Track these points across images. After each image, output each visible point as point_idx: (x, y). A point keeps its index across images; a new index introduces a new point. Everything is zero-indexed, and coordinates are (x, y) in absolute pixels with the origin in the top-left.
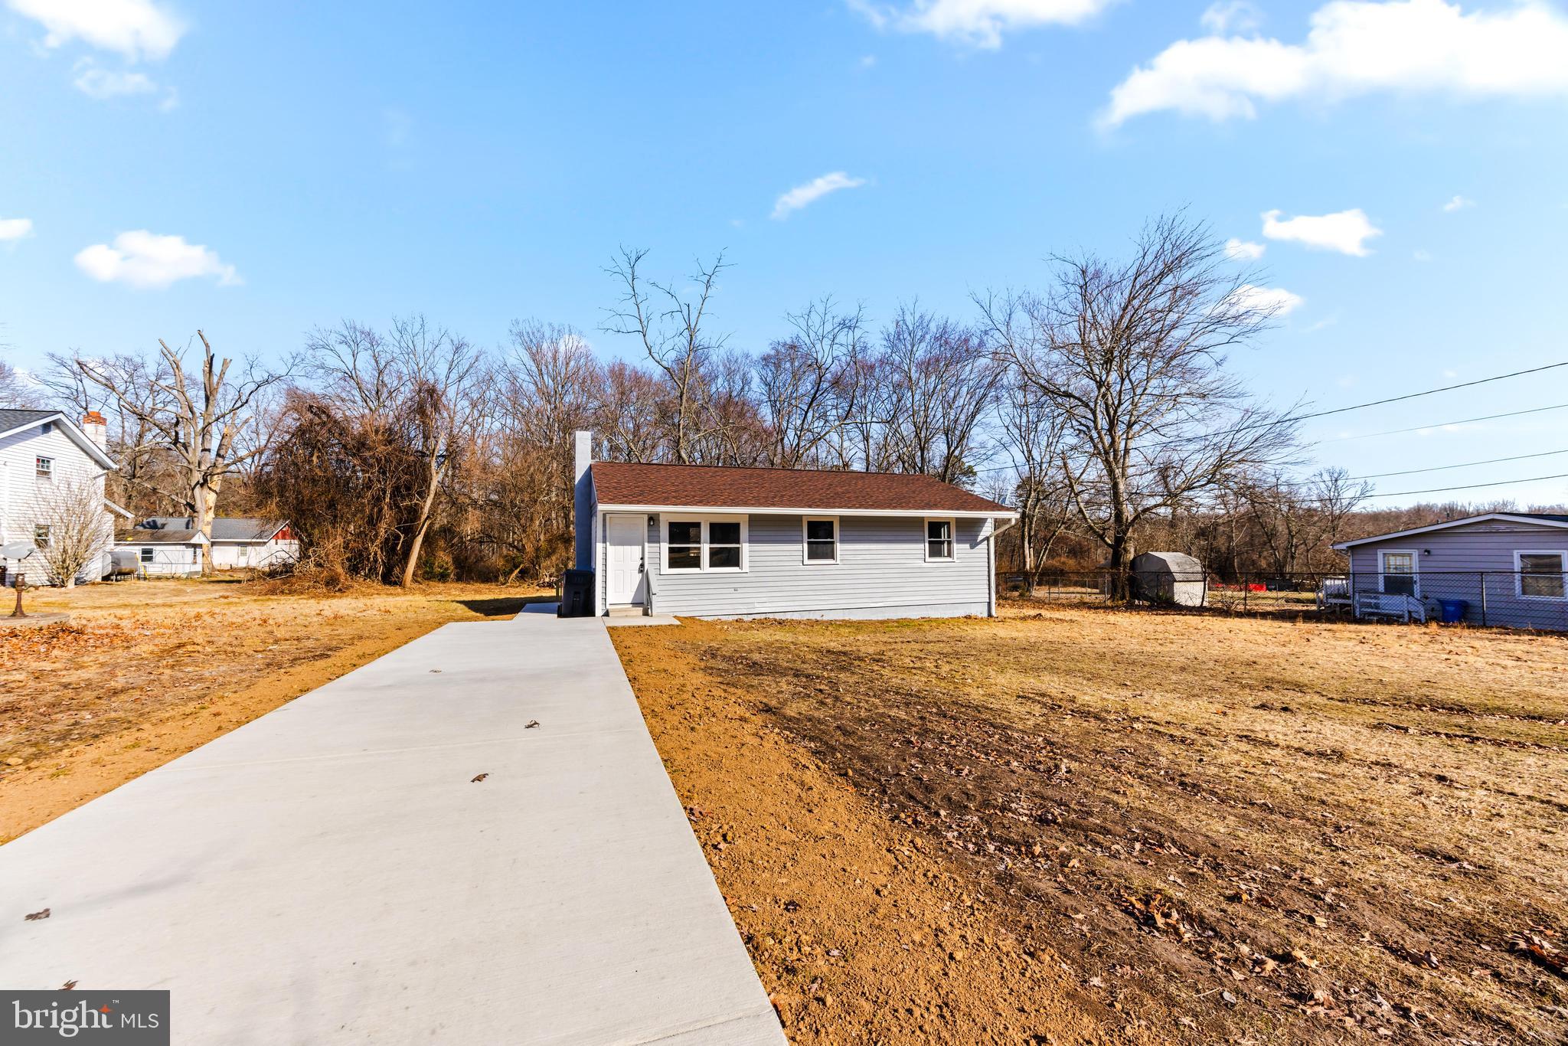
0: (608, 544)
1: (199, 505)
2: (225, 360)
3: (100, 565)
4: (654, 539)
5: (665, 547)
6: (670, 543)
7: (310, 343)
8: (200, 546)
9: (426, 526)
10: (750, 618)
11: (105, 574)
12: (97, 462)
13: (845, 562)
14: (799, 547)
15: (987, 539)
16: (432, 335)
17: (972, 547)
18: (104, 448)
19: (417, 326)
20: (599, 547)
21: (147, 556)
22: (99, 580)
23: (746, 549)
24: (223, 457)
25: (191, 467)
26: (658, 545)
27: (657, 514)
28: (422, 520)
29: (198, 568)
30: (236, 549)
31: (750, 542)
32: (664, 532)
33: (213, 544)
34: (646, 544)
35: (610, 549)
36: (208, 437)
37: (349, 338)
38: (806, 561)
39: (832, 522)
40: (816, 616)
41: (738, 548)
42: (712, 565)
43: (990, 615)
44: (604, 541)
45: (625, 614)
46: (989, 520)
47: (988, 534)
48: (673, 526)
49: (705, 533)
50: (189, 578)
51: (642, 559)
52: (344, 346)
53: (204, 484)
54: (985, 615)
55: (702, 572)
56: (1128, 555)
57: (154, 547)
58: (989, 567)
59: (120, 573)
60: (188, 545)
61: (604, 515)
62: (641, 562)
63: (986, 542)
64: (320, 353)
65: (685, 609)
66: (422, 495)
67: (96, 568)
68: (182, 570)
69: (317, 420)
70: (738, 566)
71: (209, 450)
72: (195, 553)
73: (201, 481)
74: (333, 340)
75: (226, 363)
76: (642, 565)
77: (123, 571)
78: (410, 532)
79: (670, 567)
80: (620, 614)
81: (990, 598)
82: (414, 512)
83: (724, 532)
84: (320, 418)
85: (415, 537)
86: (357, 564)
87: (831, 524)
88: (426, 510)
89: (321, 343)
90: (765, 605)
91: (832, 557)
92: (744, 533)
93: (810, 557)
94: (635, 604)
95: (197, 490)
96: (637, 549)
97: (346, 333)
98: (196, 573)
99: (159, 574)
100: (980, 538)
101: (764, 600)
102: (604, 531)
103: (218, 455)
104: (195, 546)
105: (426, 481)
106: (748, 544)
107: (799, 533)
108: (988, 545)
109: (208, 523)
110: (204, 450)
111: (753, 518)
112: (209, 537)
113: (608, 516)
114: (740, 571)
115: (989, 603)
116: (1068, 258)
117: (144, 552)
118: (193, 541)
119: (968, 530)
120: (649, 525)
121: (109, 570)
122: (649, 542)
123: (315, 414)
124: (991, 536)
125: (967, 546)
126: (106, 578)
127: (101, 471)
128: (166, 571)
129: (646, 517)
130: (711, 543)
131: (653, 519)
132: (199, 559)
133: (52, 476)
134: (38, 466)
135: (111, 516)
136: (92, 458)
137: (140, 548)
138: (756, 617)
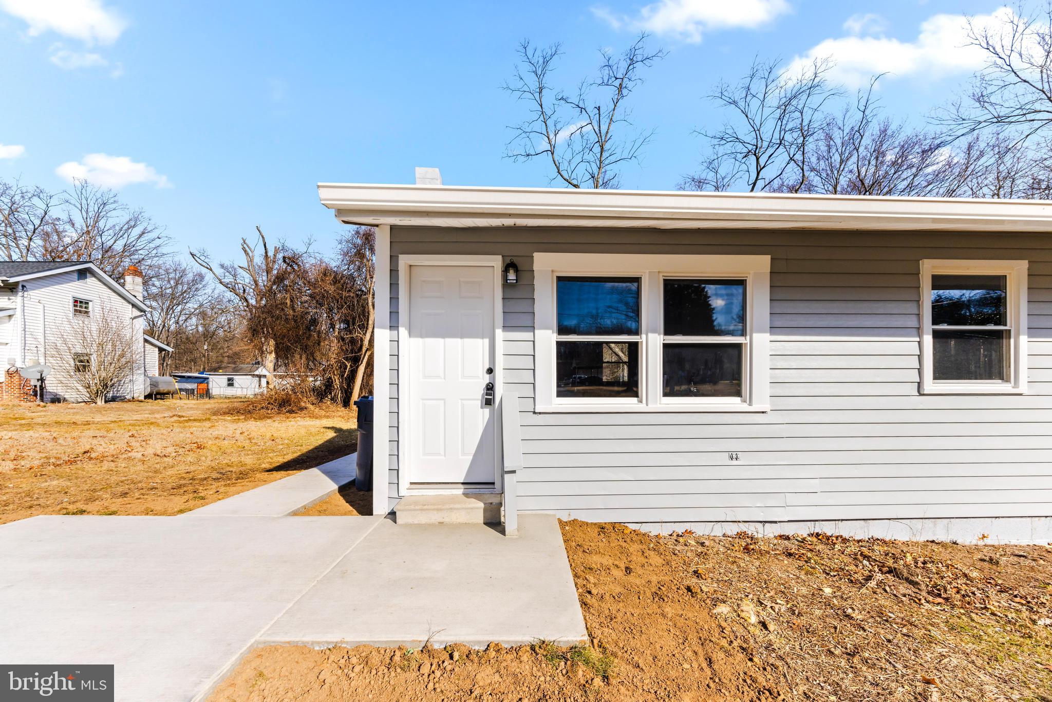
0: (403, 331)
2: (276, 247)
3: (142, 387)
4: (519, 320)
5: (549, 341)
6: (559, 332)
8: (265, 376)
9: (366, 357)
10: (773, 532)
11: (146, 394)
12: (133, 306)
13: (1038, 388)
14: (908, 345)
20: (382, 338)
22: (142, 398)
23: (761, 348)
26: (528, 335)
27: (528, 255)
28: (364, 351)
31: (773, 329)
32: (545, 302)
34: (500, 334)
35: (410, 346)
38: (930, 385)
39: (1003, 279)
41: (738, 347)
42: (670, 390)
44: (394, 326)
48: (569, 286)
49: (652, 306)
51: (490, 371)
55: (642, 407)
57: (234, 377)
59: (159, 394)
60: (253, 375)
61: (394, 259)
62: (487, 379)
65: (598, 502)
66: (364, 328)
69: (289, 269)
70: (738, 393)
72: (260, 381)
76: (490, 388)
77: (162, 391)
78: (357, 362)
79: (560, 394)
82: (357, 345)
84: (292, 266)
85: (358, 367)
87: (1000, 283)
88: (366, 342)
90: (812, 499)
91: (1005, 374)
92: (758, 305)
93: (941, 373)
94: (471, 486)
96: (482, 344)
101: (815, 485)
102: (394, 297)
104: (260, 377)
105: (365, 315)
106: (767, 337)
107: (909, 309)
109: (271, 361)
112: (271, 371)
113: (403, 261)
114: (745, 407)
117: (229, 380)
118: (258, 373)
120: (506, 284)
121: (148, 391)
122: (506, 327)
123: (288, 264)
126: (149, 397)
127: (136, 313)
128: (240, 393)
129: (497, 265)
130: (667, 332)
131: (516, 267)
132: (264, 385)
133: (91, 314)
134: (75, 306)
135: (157, 349)
136: (129, 302)
137: (226, 377)
138: (789, 530)
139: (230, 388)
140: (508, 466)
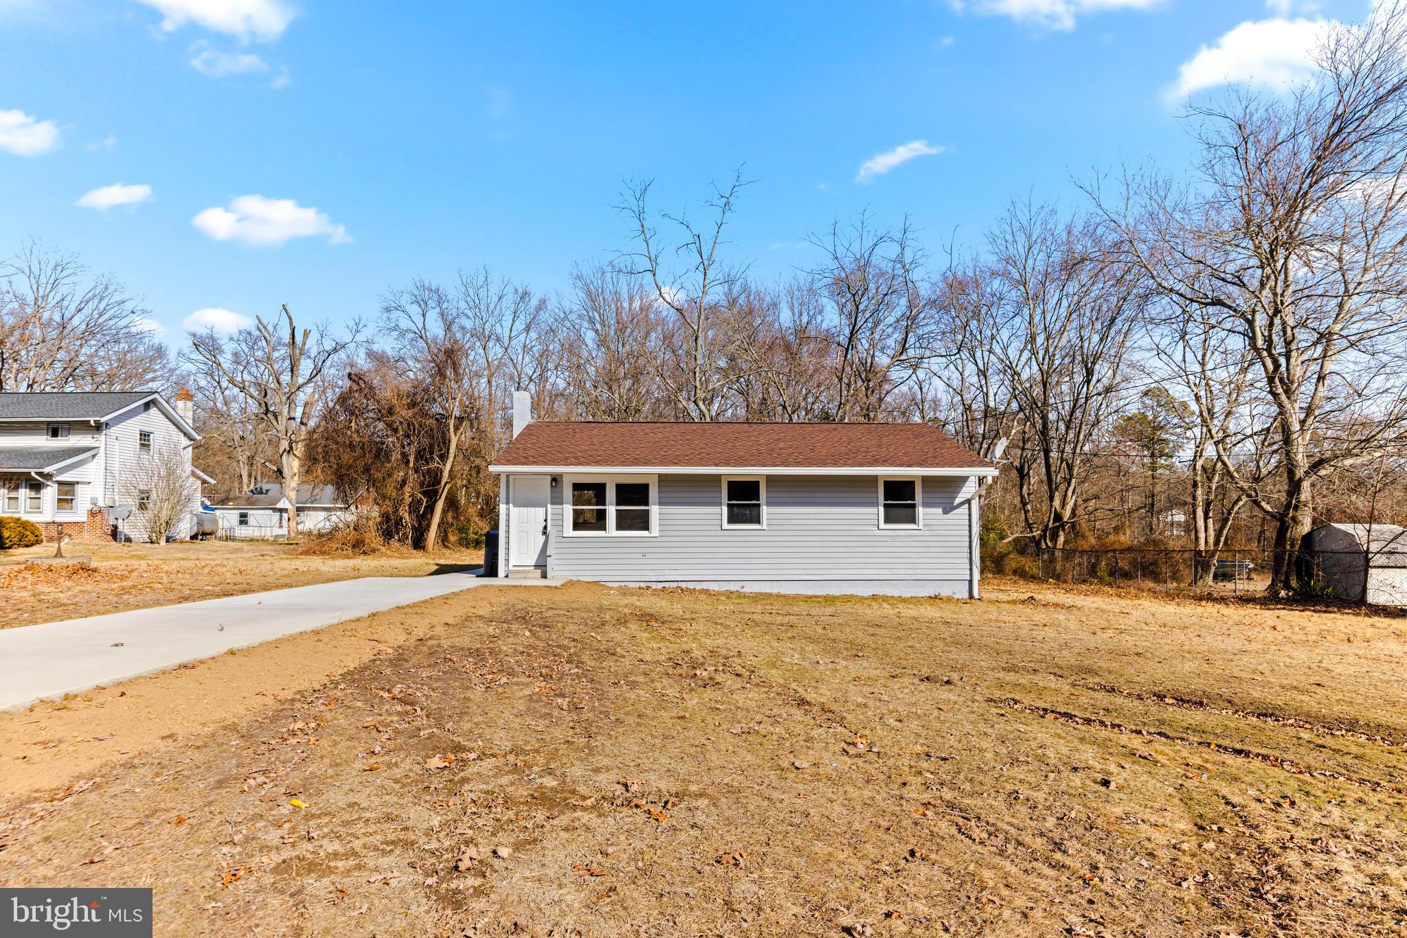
0: (511, 505)
1: (286, 471)
2: (305, 331)
3: (188, 526)
4: (557, 500)
5: (568, 510)
6: (574, 504)
7: (385, 305)
8: (286, 510)
9: (446, 490)
10: (660, 586)
11: (192, 534)
12: (185, 434)
13: (774, 527)
14: (716, 510)
15: (969, 501)
16: (494, 289)
17: (945, 512)
18: (190, 422)
19: (482, 279)
21: (243, 520)
22: (188, 539)
23: (655, 510)
24: (305, 425)
25: (279, 435)
26: (561, 506)
27: (561, 475)
28: (443, 483)
29: (284, 531)
30: (323, 514)
31: (661, 504)
32: (568, 492)
33: (299, 509)
34: (549, 506)
35: (514, 510)
36: (293, 406)
37: (419, 297)
38: (726, 526)
39: (758, 482)
40: (733, 587)
41: (647, 510)
42: (619, 528)
43: (971, 597)
45: (523, 575)
46: (972, 478)
47: (969, 496)
48: (577, 487)
49: (611, 494)
50: (275, 541)
51: (546, 520)
52: (415, 306)
53: (290, 450)
54: (966, 596)
55: (607, 535)
56: (1299, 528)
57: (249, 512)
58: (970, 537)
59: (204, 534)
60: (275, 510)
61: (508, 476)
62: (544, 524)
63: (966, 506)
64: (394, 315)
66: (444, 458)
67: (185, 528)
68: (268, 533)
69: (355, 387)
70: (647, 530)
71: (294, 419)
72: (281, 517)
73: (288, 449)
74: (405, 300)
75: (306, 334)
76: (545, 528)
77: (207, 531)
78: (432, 495)
79: (574, 530)
80: (518, 576)
81: (971, 575)
82: (435, 477)
83: (633, 493)
84: (358, 384)
85: (436, 501)
86: (389, 528)
87: (757, 483)
88: (446, 474)
89: (393, 305)
90: (677, 572)
91: (758, 521)
92: (653, 494)
93: (731, 521)
94: (536, 566)
95: (284, 457)
96: (542, 510)
97: (416, 292)
98: (282, 536)
99: (251, 536)
100: (957, 501)
101: (677, 567)
102: (508, 492)
103: (302, 423)
104: (281, 511)
105: (446, 442)
106: (657, 507)
107: (717, 495)
108: (970, 509)
109: (294, 489)
110: (290, 418)
111: (663, 479)
112: (294, 501)
113: (511, 478)
114: (649, 535)
115: (971, 582)
116: (1216, 109)
117: (243, 516)
118: (279, 506)
119: (944, 490)
120: (552, 486)
121: (195, 530)
122: (552, 504)
123: (354, 381)
124: (972, 498)
125: (940, 510)
126: (194, 537)
127: (187, 442)
128: (257, 533)
129: (549, 478)
130: (618, 504)
131: (556, 480)
132: (285, 523)
133: (151, 448)
134: (141, 439)
135: (200, 482)
136: (181, 431)
137: (238, 512)
138: (667, 585)
139: (243, 527)
140: (548, 554)
